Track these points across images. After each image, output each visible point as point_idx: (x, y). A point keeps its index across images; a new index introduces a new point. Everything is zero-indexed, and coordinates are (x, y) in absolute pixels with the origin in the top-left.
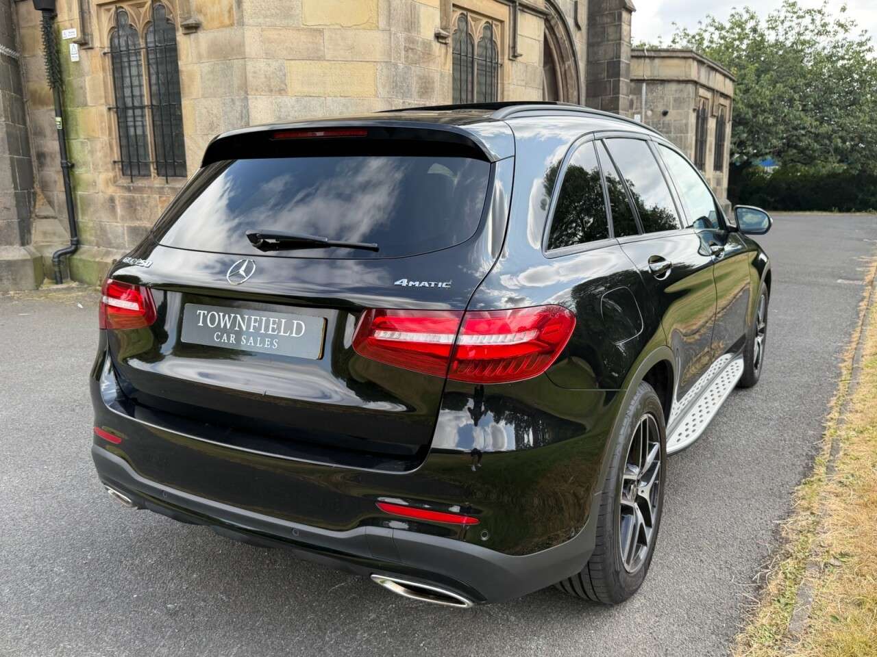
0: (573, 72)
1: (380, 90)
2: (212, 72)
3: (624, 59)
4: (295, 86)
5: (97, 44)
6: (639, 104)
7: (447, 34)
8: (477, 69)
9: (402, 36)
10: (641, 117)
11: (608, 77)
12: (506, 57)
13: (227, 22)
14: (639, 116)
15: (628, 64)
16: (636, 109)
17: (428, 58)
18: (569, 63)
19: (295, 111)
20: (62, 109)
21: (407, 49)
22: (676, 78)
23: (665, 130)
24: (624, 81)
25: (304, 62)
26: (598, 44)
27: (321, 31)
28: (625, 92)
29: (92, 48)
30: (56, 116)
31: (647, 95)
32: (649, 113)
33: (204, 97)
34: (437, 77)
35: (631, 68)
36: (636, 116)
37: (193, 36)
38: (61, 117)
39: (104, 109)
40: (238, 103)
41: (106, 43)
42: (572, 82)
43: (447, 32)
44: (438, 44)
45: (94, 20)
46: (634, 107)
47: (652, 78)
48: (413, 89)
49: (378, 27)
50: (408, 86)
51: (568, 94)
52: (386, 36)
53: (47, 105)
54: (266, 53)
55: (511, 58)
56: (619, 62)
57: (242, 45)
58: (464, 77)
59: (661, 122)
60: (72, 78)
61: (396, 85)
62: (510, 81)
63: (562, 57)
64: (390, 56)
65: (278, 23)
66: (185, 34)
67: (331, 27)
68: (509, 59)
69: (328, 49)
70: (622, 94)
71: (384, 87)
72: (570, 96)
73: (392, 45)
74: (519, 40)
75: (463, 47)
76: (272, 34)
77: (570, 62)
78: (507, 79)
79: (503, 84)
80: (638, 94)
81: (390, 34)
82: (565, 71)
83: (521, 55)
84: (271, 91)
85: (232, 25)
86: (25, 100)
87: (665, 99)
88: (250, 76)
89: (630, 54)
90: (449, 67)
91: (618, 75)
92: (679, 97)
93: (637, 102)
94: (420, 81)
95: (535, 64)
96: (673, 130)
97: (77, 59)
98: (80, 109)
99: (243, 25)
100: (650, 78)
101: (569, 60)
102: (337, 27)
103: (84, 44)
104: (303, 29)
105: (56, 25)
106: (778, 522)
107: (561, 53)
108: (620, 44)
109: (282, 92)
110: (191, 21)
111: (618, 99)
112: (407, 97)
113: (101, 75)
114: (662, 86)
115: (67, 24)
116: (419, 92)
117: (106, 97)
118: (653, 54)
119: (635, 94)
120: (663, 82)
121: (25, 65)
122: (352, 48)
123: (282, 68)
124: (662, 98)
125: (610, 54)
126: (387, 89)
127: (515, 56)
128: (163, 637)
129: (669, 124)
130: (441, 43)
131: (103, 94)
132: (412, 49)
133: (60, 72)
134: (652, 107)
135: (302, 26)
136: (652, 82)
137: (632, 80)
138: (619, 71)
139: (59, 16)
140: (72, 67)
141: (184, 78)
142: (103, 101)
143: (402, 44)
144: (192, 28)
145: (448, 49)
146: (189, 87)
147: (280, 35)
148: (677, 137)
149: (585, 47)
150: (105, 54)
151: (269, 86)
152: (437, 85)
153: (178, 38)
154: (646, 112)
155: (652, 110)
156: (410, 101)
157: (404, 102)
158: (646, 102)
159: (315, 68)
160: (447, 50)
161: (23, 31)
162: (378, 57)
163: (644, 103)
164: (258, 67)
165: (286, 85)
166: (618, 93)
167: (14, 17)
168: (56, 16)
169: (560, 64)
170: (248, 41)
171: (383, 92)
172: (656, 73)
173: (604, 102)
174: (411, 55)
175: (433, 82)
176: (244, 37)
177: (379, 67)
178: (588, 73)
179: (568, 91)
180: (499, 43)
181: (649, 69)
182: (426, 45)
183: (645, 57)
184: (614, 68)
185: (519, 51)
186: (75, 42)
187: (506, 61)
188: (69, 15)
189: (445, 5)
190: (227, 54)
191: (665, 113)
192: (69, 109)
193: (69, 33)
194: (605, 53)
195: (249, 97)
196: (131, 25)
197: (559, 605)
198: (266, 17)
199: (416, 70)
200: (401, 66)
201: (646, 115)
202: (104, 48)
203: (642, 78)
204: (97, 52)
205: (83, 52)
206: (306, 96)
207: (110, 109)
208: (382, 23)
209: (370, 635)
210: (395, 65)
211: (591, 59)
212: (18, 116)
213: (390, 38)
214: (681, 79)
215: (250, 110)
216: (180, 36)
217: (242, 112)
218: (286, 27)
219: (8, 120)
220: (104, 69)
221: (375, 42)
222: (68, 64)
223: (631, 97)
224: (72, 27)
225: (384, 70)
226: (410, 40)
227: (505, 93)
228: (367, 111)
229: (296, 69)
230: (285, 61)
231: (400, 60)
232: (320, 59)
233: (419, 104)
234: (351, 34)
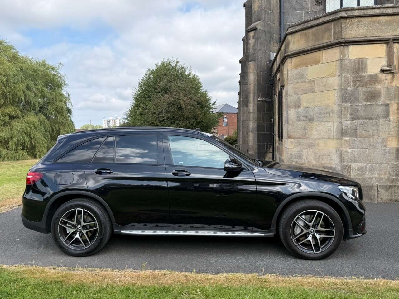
1: (337, 101)
2: (285, 102)
4: (304, 104)
5: (277, 94)
7: (388, 68)
9: (351, 76)
17: (374, 82)
21: (355, 81)
25: (307, 94)
27: (313, 81)
29: (277, 96)
34: (383, 90)
37: (284, 89)
43: (390, 67)
44: (385, 74)
45: (277, 86)
48: (360, 98)
49: (336, 75)
50: (355, 97)
52: (340, 78)
54: (295, 93)
60: (275, 106)
61: (346, 98)
64: (341, 86)
65: (299, 81)
67: (318, 78)
69: (316, 87)
73: (343, 81)
76: (297, 86)
81: (341, 77)
84: (295, 107)
85: (287, 84)
88: (289, 102)
90: (395, 84)
94: (366, 94)
97: (276, 99)
98: (276, 116)
102: (320, 78)
104: (307, 82)
109: (299, 107)
116: (365, 99)
122: (325, 86)
123: (300, 98)
126: (340, 101)
130: (387, 73)
132: (359, 80)
135: (307, 80)
141: (283, 104)
143: (351, 79)
144: (283, 87)
145: (395, 75)
146: (283, 107)
147: (299, 85)
151: (295, 105)
152: (383, 94)
156: (357, 104)
157: (352, 105)
159: (311, 96)
160: (393, 75)
162: (336, 88)
164: (292, 99)
165: (300, 104)
168: (274, 86)
170: (289, 90)
174: (358, 83)
175: (380, 93)
177: (336, 91)
182: (373, 76)
189: (389, 54)
195: (289, 110)
198: (295, 79)
199: (363, 89)
200: (349, 89)
208: (338, 73)
210: (345, 90)
212: (267, 119)
213: (341, 78)
215: (289, 115)
218: (301, 82)
219: (260, 121)
221: (335, 81)
225: (339, 92)
226: (356, 77)
228: (331, 111)
229: (305, 97)
230: (301, 95)
231: (349, 87)
232: (313, 92)
233: (365, 105)
234: (325, 80)
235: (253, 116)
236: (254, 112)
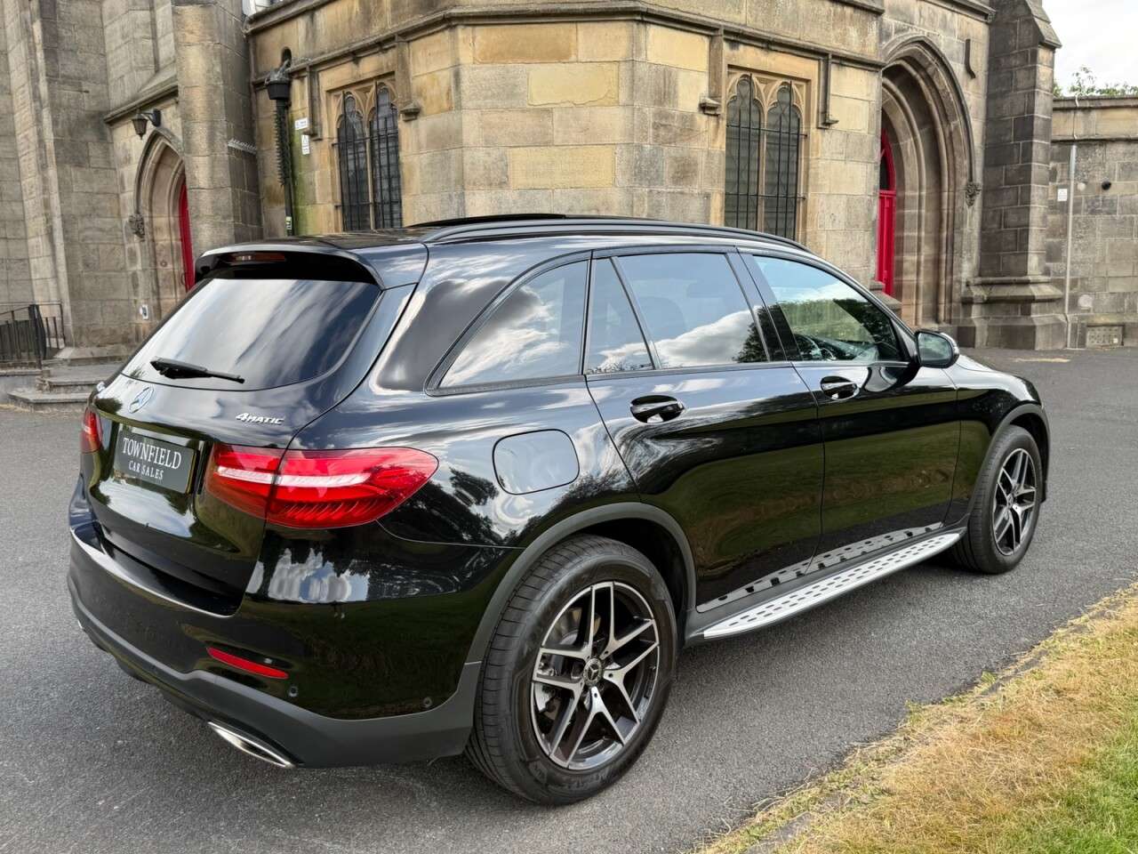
0: (962, 134)
1: (619, 177)
2: (431, 164)
3: (1040, 113)
4: (518, 178)
5: (326, 134)
6: (1065, 174)
7: (715, 103)
8: (767, 143)
9: (650, 111)
10: (1069, 193)
11: (1016, 138)
12: (813, 125)
13: (445, 106)
14: (1065, 190)
15: (1048, 122)
16: (1061, 181)
17: (689, 135)
18: (955, 122)
19: (518, 207)
20: (293, 207)
21: (656, 127)
22: (1124, 137)
23: (1106, 209)
24: (1039, 146)
25: (527, 149)
26: (1003, 95)
27: (549, 111)
28: (1041, 158)
29: (320, 140)
30: (287, 215)
31: (1077, 160)
32: (1082, 186)
33: (423, 193)
34: (702, 159)
35: (1053, 125)
36: (1060, 191)
37: (413, 123)
38: (292, 216)
39: (331, 207)
40: (455, 200)
41: (335, 134)
42: (961, 147)
43: (717, 101)
44: (705, 117)
45: (324, 108)
46: (1058, 178)
47: (1086, 137)
48: (665, 175)
49: (618, 102)
50: (657, 171)
51: (954, 165)
52: (628, 112)
53: (281, 203)
54: (486, 141)
55: (820, 126)
56: (1032, 118)
57: (459, 132)
58: (744, 153)
59: (1100, 198)
60: (303, 172)
61: (640, 172)
62: (819, 156)
63: (946, 116)
64: (631, 136)
65: (500, 105)
66: (406, 121)
67: (562, 105)
68: (818, 128)
69: (558, 132)
70: (1038, 162)
71: (624, 174)
72: (958, 167)
73: (635, 122)
74: (833, 102)
75: (745, 116)
76: (494, 118)
77: (959, 121)
78: (814, 153)
79: (807, 160)
80: (1064, 161)
81: (633, 109)
82: (951, 133)
83: (837, 122)
84: (491, 185)
85: (450, 109)
86: (261, 197)
87: (1107, 166)
88: (467, 168)
89: (1050, 105)
90: (721, 144)
91: (1030, 135)
92: (1129, 163)
93: (1062, 172)
94: (676, 164)
95: (863, 132)
96: (1118, 208)
97: (308, 153)
98: (309, 208)
99: (461, 109)
100: (1083, 138)
101: (955, 119)
102: (568, 105)
103: (313, 134)
104: (529, 110)
105: (290, 116)
106: (855, 744)
107: (944, 109)
108: (1033, 93)
109: (502, 184)
110: (411, 107)
111: (1029, 168)
112: (655, 185)
113: (329, 169)
114: (1103, 149)
115: (300, 113)
116: (673, 177)
117: (333, 194)
118: (1088, 104)
119: (1059, 161)
120: (1104, 142)
121: (263, 159)
122: (585, 130)
123: (504, 157)
124: (1102, 164)
125: (1020, 108)
126: (627, 176)
127: (826, 124)
128: (89, 770)
129: (1112, 201)
130: (708, 114)
131: (330, 189)
132: (665, 126)
133: (293, 167)
134: (1086, 178)
135: (528, 107)
136: (1087, 143)
137: (1054, 142)
138: (1033, 128)
139: (293, 105)
140: (303, 161)
141: (405, 171)
142: (330, 198)
143: (651, 119)
144: (413, 114)
145: (720, 121)
146: (409, 182)
147: (502, 118)
148: (1125, 218)
149: (982, 101)
150: (333, 145)
151: (488, 178)
152: (702, 167)
153: (399, 126)
154: (1076, 186)
155: (1085, 183)
156: (660, 190)
157: (651, 191)
158: (1076, 171)
159: (542, 155)
160: (718, 123)
161: (262, 123)
162: (618, 138)
163: (1073, 172)
164: (477, 157)
165: (507, 177)
166: (1030, 160)
167: (254, 107)
168: (290, 105)
169: (942, 124)
170: (465, 128)
171: (622, 180)
172: (1093, 131)
173: (1009, 174)
174: (662, 132)
175: (696, 164)
176: (461, 123)
177: (618, 150)
178: (988, 135)
179: (954, 159)
180: (803, 108)
181: (1082, 125)
182: (687, 119)
183: (1076, 109)
184: (1025, 126)
185: (833, 114)
186: (305, 133)
187: (813, 130)
188: (301, 104)
189: (715, 67)
190: (447, 142)
191: (1106, 186)
192: (300, 207)
193: (301, 124)
194: (1011, 106)
195: (467, 192)
196: (358, 112)
198: (486, 98)
199: (670, 151)
200: (648, 147)
201: (1077, 191)
202: (333, 139)
203: (1071, 138)
204: (326, 143)
205: (313, 143)
206: (531, 189)
207: (337, 207)
208: (623, 98)
209: (277, 798)
210: (640, 148)
211: (992, 116)
212: (251, 215)
213: (633, 114)
214: (1132, 137)
215: (466, 208)
216: (401, 124)
217: (458, 208)
218: (509, 109)
219: (238, 220)
220: (332, 162)
221: (614, 120)
222: (300, 157)
223: (1052, 165)
224: (304, 117)
225: (625, 154)
226: (660, 115)
227: (812, 171)
228: (603, 204)
229: (521, 158)
230: (508, 150)
231: (646, 140)
232: (547, 144)
233: (673, 193)
234: (585, 112)
235: (213, 202)
236: (215, 189)
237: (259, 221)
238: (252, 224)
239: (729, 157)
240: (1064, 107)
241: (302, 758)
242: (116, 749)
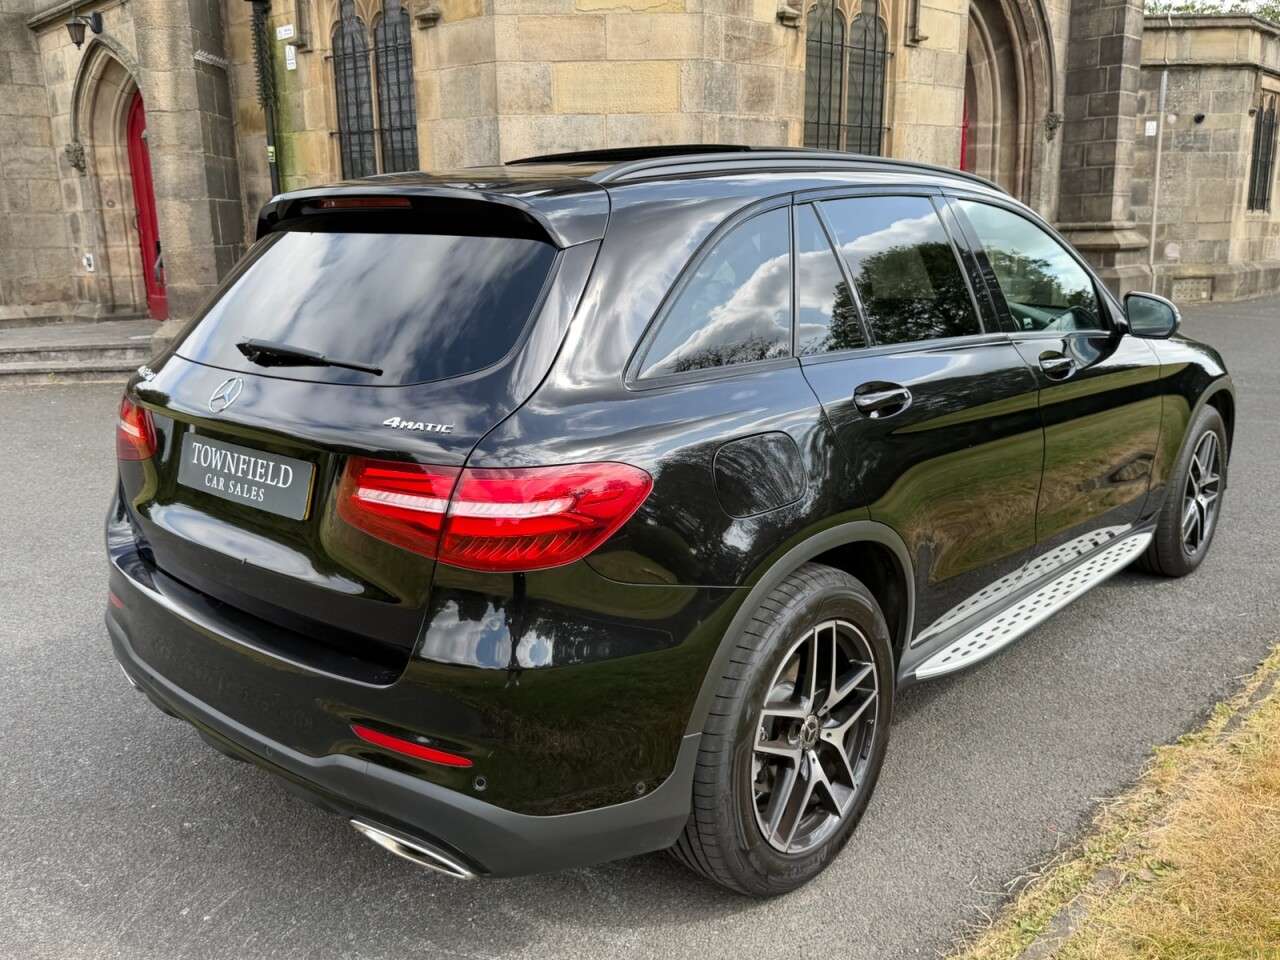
0: (1043, 56)
1: (686, 99)
2: (454, 82)
3: (1130, 33)
4: (564, 100)
5: (317, 45)
6: (1155, 104)
7: (796, 12)
8: (850, 62)
9: (721, 20)
10: (1158, 126)
11: (1103, 62)
12: (901, 42)
13: (473, 10)
14: (1154, 123)
15: (1138, 43)
16: (1150, 112)
17: (765, 50)
18: (1036, 42)
19: (563, 136)
20: (276, 134)
21: (729, 39)
22: (1220, 62)
23: (1199, 145)
24: (1128, 70)
25: (576, 64)
26: (1088, 11)
27: (601, 19)
28: (1129, 85)
29: (311, 52)
30: (269, 145)
31: (1169, 89)
32: (1172, 118)
33: (444, 118)
34: (779, 79)
35: (1144, 47)
36: (1148, 124)
37: (431, 31)
38: (274, 145)
39: (325, 135)
40: (486, 126)
41: (329, 44)
42: (1041, 72)
43: (798, 10)
44: (783, 30)
45: (314, 13)
46: (1147, 109)
47: (1180, 62)
48: (739, 98)
49: (684, 9)
50: (730, 93)
51: (1034, 92)
52: (697, 20)
53: (260, 129)
54: (525, 54)
55: (908, 43)
56: (1122, 38)
57: (491, 42)
58: (825, 75)
59: (1192, 133)
60: (288, 92)
61: (711, 94)
62: (906, 79)
63: (1026, 34)
64: (701, 50)
65: (541, 10)
66: (422, 29)
67: (617, 11)
68: (906, 46)
69: (611, 43)
70: (1126, 90)
71: (692, 95)
72: (1037, 94)
73: (706, 34)
74: (923, 14)
75: (827, 30)
76: (534, 26)
77: (1040, 40)
78: (901, 75)
79: (894, 83)
80: (1155, 89)
81: (703, 17)
82: (1030, 55)
83: (926, 38)
84: (530, 107)
85: (479, 14)
86: (234, 123)
87: (1200, 96)
88: (501, 86)
89: (1142, 24)
90: (800, 61)
91: (1118, 59)
92: (1225, 93)
93: (1151, 101)
94: (750, 85)
95: (953, 51)
96: (1211, 144)
97: (294, 67)
98: (296, 136)
99: (493, 14)
100: (1176, 63)
101: (1036, 38)
102: (625, 11)
103: (301, 46)
104: (576, 17)
105: (269, 22)
106: (1098, 799)
107: (1024, 27)
108: (1124, 9)
109: (545, 108)
110: (428, 11)
111: (1116, 97)
112: (727, 110)
113: (322, 86)
114: (1197, 75)
115: (283, 19)
116: (747, 101)
117: (327, 119)
118: (1182, 23)
119: (1147, 89)
120: (1197, 68)
121: (235, 76)
122: (645, 41)
123: (546, 73)
124: (1195, 94)
125: (1108, 26)
126: (696, 100)
127: (915, 41)
128: (158, 865)
129: (1204, 136)
130: (786, 26)
131: (323, 114)
132: (738, 38)
133: (274, 86)
134: (1177, 109)
135: (576, 12)
136: (1180, 69)
137: (1144, 67)
138: (1122, 51)
139: (274, 8)
140: (288, 77)
141: (420, 90)
142: (323, 124)
143: (722, 31)
144: (430, 21)
145: (800, 35)
146: (426, 104)
147: (544, 26)
148: (1218, 155)
149: (1066, 17)
150: (326, 58)
151: (527, 100)
152: (779, 91)
153: (413, 35)
154: (1166, 117)
155: (1177, 115)
156: (732, 116)
157: (722, 118)
158: (1167, 100)
159: (593, 72)
160: (797, 36)
161: (233, 30)
162: (684, 53)
163: (1163, 102)
164: (512, 74)
165: (551, 99)
166: (1118, 88)
167: (223, 10)
168: (270, 8)
169: (1021, 44)
170: (499, 38)
171: (690, 104)
172: (1186, 54)
173: (1094, 103)
174: (736, 47)
175: (773, 86)
176: (494, 32)
177: (685, 67)
178: (1070, 56)
179: (1034, 87)
180: (889, 21)
181: (1174, 47)
182: (763, 31)
183: (1168, 29)
184: (1113, 48)
185: (923, 30)
186: (290, 44)
187: (901, 48)
188: (285, 7)
190: (475, 55)
191: (1199, 119)
192: (285, 134)
193: (285, 32)
194: (1099, 25)
195: (501, 117)
196: (358, 18)
197: (690, 888)
198: (524, 1)
199: (744, 69)
200: (719, 64)
201: (1166, 123)
202: (326, 50)
203: (1163, 63)
204: (318, 56)
205: (301, 56)
206: (579, 114)
207: (332, 134)
208: (691, 3)
210: (710, 64)
211: (1075, 34)
212: (224, 145)
213: (703, 23)
214: (1229, 62)
215: (501, 136)
216: (416, 34)
217: (490, 137)
218: (553, 15)
219: (209, 152)
220: (325, 80)
221: (680, 30)
222: (283, 74)
223: (1141, 93)
224: (288, 23)
225: (693, 71)
226: (733, 25)
227: (898, 96)
228: (667, 133)
229: (567, 77)
230: (551, 65)
231: (718, 55)
232: (598, 59)
233: (747, 120)
234: (645, 19)
235: (178, 129)
236: (181, 112)
237: (233, 154)
238: (224, 155)
239: (809, 78)
240: (1157, 26)
241: (489, 867)
242: (185, 835)
